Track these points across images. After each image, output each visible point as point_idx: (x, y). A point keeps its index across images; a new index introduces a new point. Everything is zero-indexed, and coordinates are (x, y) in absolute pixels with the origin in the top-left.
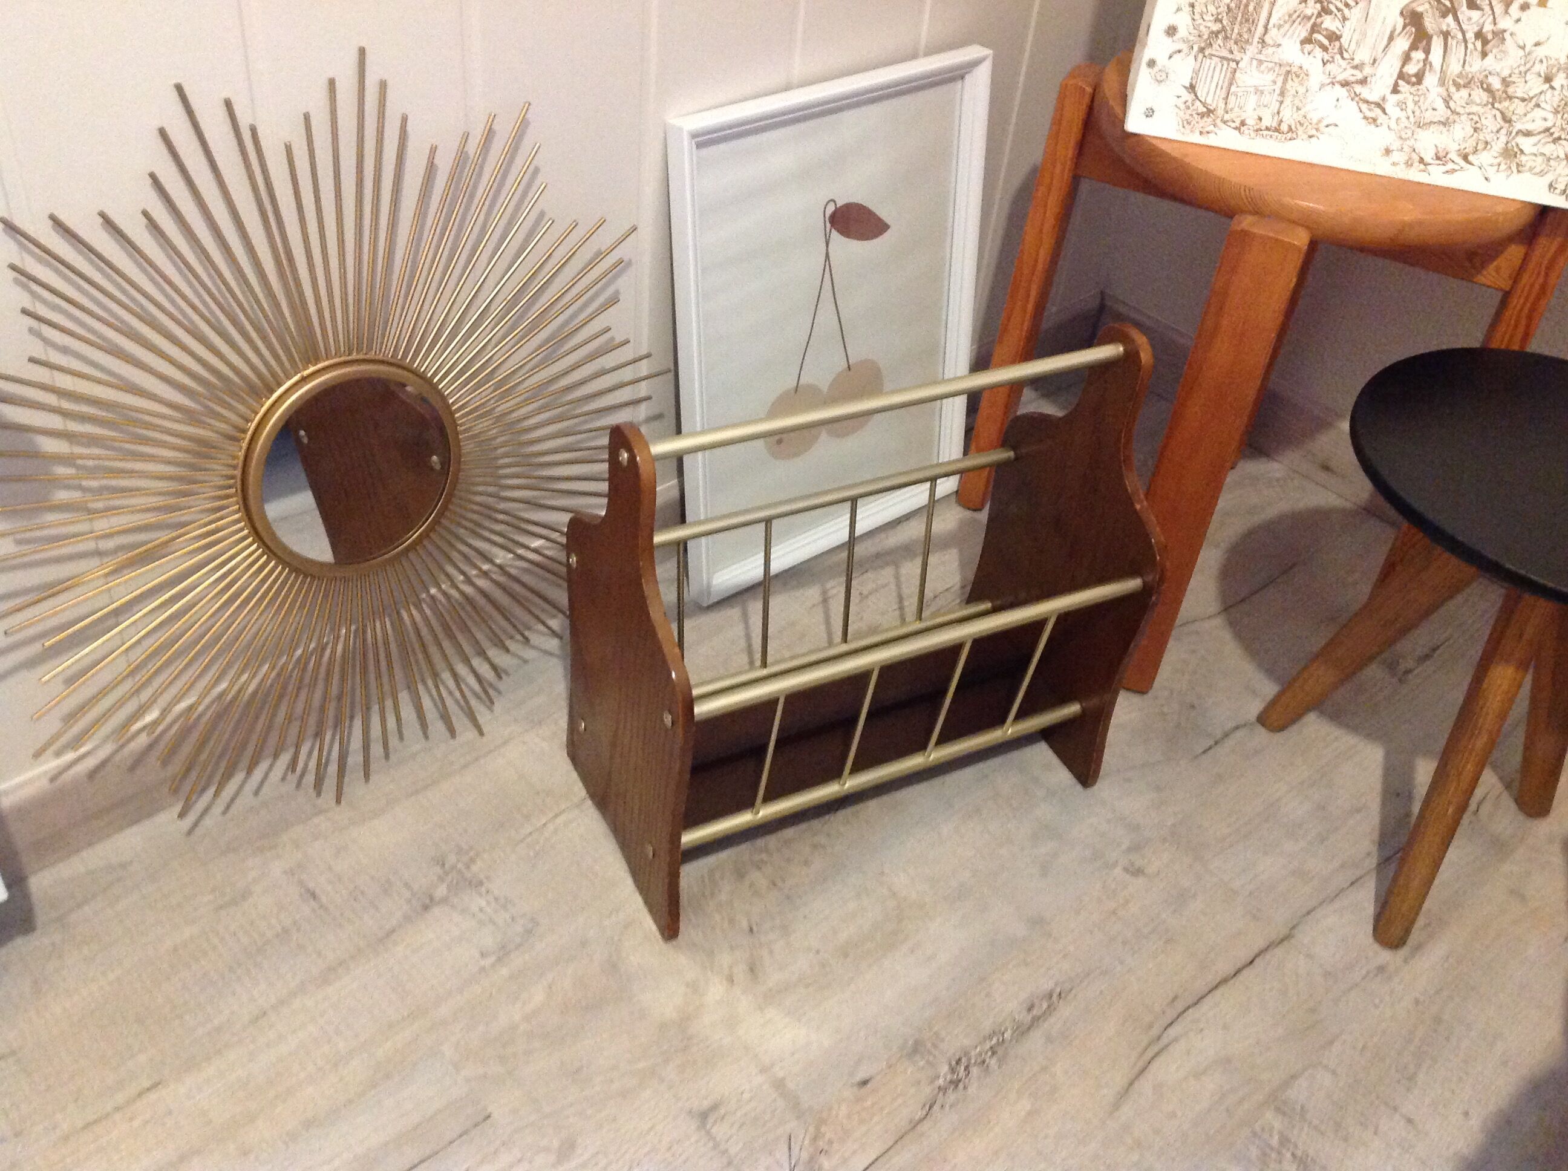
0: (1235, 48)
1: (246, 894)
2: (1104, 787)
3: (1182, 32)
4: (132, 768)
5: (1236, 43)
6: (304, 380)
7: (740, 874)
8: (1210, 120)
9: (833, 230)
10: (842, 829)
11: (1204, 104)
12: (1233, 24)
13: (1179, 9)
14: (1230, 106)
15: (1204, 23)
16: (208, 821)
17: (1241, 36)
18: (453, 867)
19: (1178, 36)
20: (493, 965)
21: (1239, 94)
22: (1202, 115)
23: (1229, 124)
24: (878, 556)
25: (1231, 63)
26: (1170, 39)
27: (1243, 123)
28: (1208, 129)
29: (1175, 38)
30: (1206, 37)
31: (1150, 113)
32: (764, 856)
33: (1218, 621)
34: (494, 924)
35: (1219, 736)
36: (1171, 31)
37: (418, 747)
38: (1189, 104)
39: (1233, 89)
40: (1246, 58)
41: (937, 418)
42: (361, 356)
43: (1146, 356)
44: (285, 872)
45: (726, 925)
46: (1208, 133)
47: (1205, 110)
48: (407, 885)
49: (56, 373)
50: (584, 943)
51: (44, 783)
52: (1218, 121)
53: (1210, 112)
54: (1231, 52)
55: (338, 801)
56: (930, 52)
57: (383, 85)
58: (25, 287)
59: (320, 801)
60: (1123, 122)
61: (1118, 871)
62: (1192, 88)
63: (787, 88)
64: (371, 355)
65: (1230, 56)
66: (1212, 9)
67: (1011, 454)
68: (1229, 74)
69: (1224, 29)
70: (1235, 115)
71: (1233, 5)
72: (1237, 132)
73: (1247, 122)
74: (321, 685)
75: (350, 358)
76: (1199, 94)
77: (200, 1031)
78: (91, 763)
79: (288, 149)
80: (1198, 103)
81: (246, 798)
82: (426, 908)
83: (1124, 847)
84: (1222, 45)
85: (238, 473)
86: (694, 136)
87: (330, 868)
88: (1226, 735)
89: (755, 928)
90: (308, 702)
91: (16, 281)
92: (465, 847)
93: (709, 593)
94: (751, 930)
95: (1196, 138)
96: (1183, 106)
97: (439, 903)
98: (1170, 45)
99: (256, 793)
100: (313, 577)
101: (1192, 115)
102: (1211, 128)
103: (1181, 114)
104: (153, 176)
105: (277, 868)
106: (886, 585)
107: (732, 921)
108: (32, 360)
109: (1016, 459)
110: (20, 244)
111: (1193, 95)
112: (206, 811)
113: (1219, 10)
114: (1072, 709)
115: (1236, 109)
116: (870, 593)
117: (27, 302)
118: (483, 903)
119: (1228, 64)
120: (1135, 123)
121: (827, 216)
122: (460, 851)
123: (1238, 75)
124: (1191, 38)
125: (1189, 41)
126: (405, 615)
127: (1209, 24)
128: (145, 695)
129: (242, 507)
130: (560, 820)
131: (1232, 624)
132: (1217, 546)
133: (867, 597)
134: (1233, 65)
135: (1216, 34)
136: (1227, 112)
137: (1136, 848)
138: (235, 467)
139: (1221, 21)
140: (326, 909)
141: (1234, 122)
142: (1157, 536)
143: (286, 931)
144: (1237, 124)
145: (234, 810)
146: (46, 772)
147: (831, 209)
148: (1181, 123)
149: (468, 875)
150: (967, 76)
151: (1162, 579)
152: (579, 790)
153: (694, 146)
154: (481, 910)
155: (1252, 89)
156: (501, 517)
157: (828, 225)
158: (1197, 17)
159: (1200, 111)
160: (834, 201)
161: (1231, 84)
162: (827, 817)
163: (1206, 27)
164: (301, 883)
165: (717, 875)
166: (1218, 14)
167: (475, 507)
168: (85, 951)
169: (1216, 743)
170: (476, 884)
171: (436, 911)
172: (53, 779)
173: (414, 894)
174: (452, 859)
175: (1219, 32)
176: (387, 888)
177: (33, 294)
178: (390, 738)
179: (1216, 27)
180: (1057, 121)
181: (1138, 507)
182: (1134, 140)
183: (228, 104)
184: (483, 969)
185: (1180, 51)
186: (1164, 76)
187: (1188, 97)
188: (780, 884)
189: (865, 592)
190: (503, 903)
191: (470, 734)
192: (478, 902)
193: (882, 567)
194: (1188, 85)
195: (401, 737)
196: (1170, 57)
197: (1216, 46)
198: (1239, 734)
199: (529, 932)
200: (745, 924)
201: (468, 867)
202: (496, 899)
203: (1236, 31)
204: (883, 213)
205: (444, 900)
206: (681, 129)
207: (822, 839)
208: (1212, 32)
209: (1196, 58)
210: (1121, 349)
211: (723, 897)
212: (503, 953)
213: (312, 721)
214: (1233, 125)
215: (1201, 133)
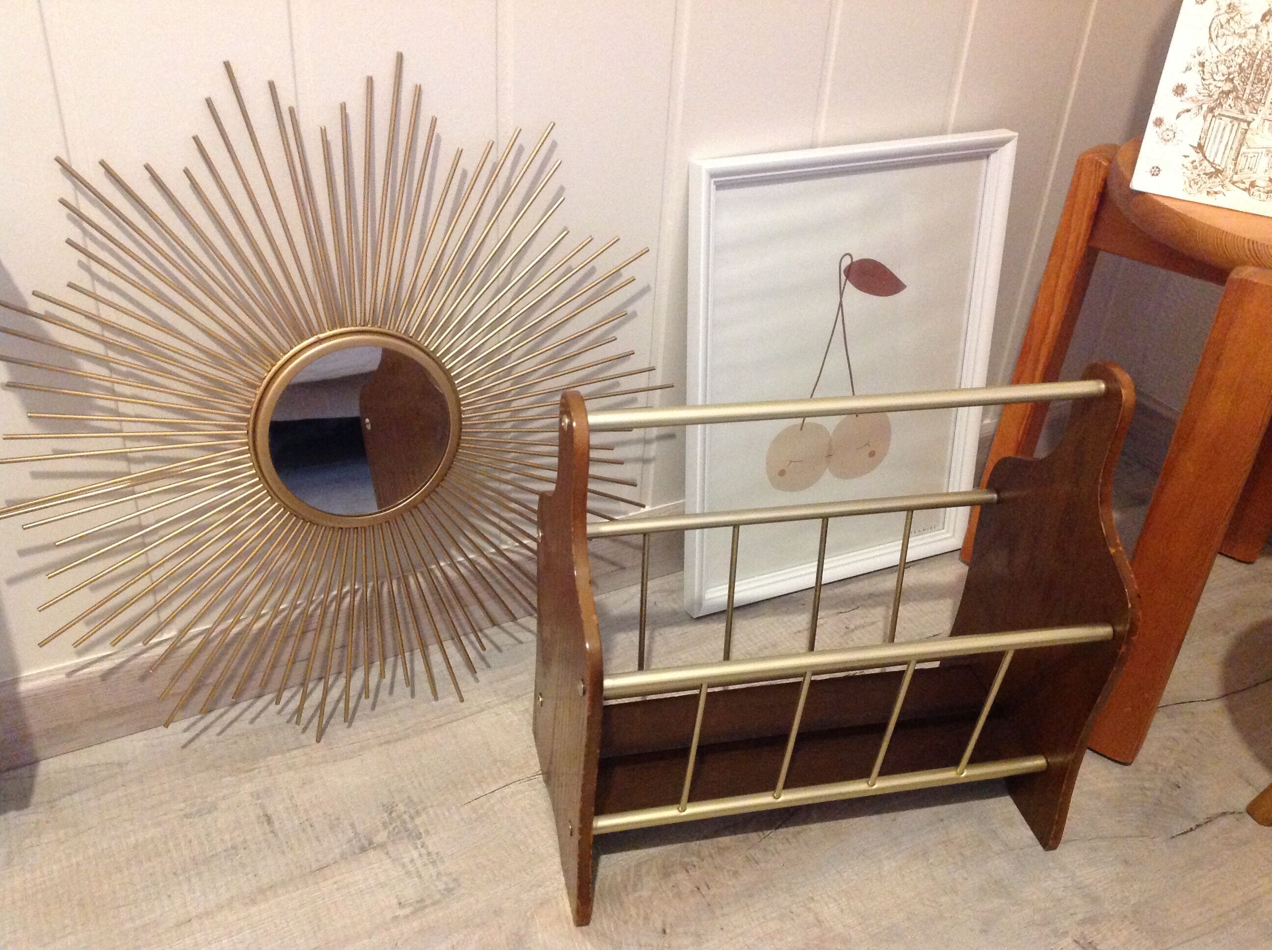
0: (1246, 108)
1: (211, 810)
2: (1064, 852)
3: (1191, 92)
4: (143, 678)
5: (1247, 103)
6: (320, 341)
7: (666, 873)
8: (1218, 180)
9: (848, 282)
10: (780, 847)
11: (1212, 164)
12: (1245, 83)
13: (1188, 69)
14: (1239, 167)
15: (1214, 83)
16: (204, 738)
17: (1253, 96)
18: (399, 817)
19: (1187, 95)
20: (406, 917)
21: (1250, 155)
22: (1210, 175)
23: (1238, 185)
24: (871, 595)
25: (1242, 123)
26: (1179, 98)
27: (1253, 184)
28: (1215, 190)
29: (1183, 98)
30: (1215, 97)
31: (1156, 171)
32: (694, 859)
33: (1218, 705)
34: (420, 877)
35: (1202, 820)
36: (1180, 90)
37: (404, 702)
38: (1197, 163)
39: (1244, 149)
40: (1258, 119)
41: (946, 476)
42: (375, 329)
43: (1127, 394)
44: (252, 794)
45: (641, 922)
46: (1216, 193)
47: (1213, 170)
48: (352, 825)
49: (101, 305)
50: (498, 913)
51: (62, 677)
52: (1227, 182)
53: (1218, 172)
54: (1242, 112)
55: (318, 741)
56: (957, 130)
57: (418, 91)
58: (75, 222)
59: (303, 737)
60: (1129, 181)
61: (1069, 940)
62: (1200, 148)
63: (812, 146)
64: (385, 330)
65: (1241, 117)
66: (1223, 69)
67: (995, 496)
68: (1239, 134)
69: (1235, 89)
70: (1246, 176)
71: (1245, 65)
72: (1246, 193)
73: (1257, 183)
74: (326, 632)
75: (364, 328)
76: (1207, 155)
77: (129, 925)
78: (106, 665)
79: (323, 132)
80: (1206, 163)
81: (243, 725)
82: (363, 850)
83: (1080, 917)
84: (1232, 105)
85: (250, 416)
86: (713, 175)
87: (291, 798)
88: (1209, 820)
89: (668, 931)
90: (315, 646)
91: (69, 217)
92: (416, 799)
93: (700, 604)
94: (664, 932)
95: (1203, 198)
96: (1190, 166)
97: (374, 848)
98: (1178, 104)
99: (252, 721)
100: (312, 523)
101: (1199, 175)
102: (1219, 188)
103: (1188, 173)
104: (196, 139)
105: (248, 787)
106: (873, 623)
107: (646, 919)
108: (71, 285)
109: (999, 501)
110: (74, 183)
111: (1201, 155)
112: (206, 729)
113: (1231, 70)
114: (1038, 762)
115: (1246, 170)
116: (856, 628)
117: (77, 236)
118: (415, 854)
119: (1239, 124)
120: (1140, 182)
121: (843, 268)
122: (410, 802)
123: (1248, 135)
124: (1201, 97)
125: (1198, 101)
126: (412, 581)
127: (1220, 84)
128: (165, 614)
129: (252, 448)
130: (507, 790)
131: (1232, 710)
132: (1226, 633)
133: (853, 631)
134: (1244, 125)
135: (1228, 93)
136: (1236, 174)
137: (1091, 920)
138: (248, 411)
139: (1232, 80)
140: (276, 835)
141: (1244, 183)
142: (1132, 586)
143: (234, 847)
144: (1247, 185)
145: (229, 731)
146: (64, 668)
147: (847, 262)
148: (1187, 183)
149: (410, 826)
150: (992, 156)
151: (1132, 631)
152: (535, 764)
153: (713, 187)
154: (412, 861)
155: (1264, 150)
156: (513, 505)
157: (843, 277)
158: (1207, 76)
159: (1208, 172)
160: (850, 255)
161: (1241, 145)
162: (767, 832)
163: (1215, 86)
164: (262, 807)
165: (644, 869)
166: (1229, 74)
167: (490, 493)
168: (61, 833)
169: (1198, 826)
170: (415, 836)
171: (372, 854)
172: (69, 674)
173: (356, 834)
174: (401, 808)
175: (1229, 92)
176: (334, 825)
177: (84, 231)
178: (381, 690)
179: (1227, 87)
180: (1073, 195)
181: (1112, 551)
182: (1141, 197)
183: (272, 86)
184: (396, 918)
185: (1188, 111)
186: (1171, 136)
187: (1196, 157)
188: (704, 889)
189: (852, 627)
190: (434, 859)
191: (453, 699)
192: (410, 853)
193: (873, 607)
194: (1196, 145)
195: (391, 692)
196: (1178, 116)
197: (1226, 106)
198: (1224, 822)
199: (449, 891)
200: (659, 925)
201: (412, 818)
202: (429, 854)
203: (1248, 91)
204: (901, 274)
205: (382, 846)
206: (700, 168)
207: (758, 854)
208: (1223, 92)
209: (1205, 118)
210: (1103, 386)
211: (645, 893)
212: (420, 906)
213: (317, 664)
214: (1243, 186)
215: (1208, 193)
